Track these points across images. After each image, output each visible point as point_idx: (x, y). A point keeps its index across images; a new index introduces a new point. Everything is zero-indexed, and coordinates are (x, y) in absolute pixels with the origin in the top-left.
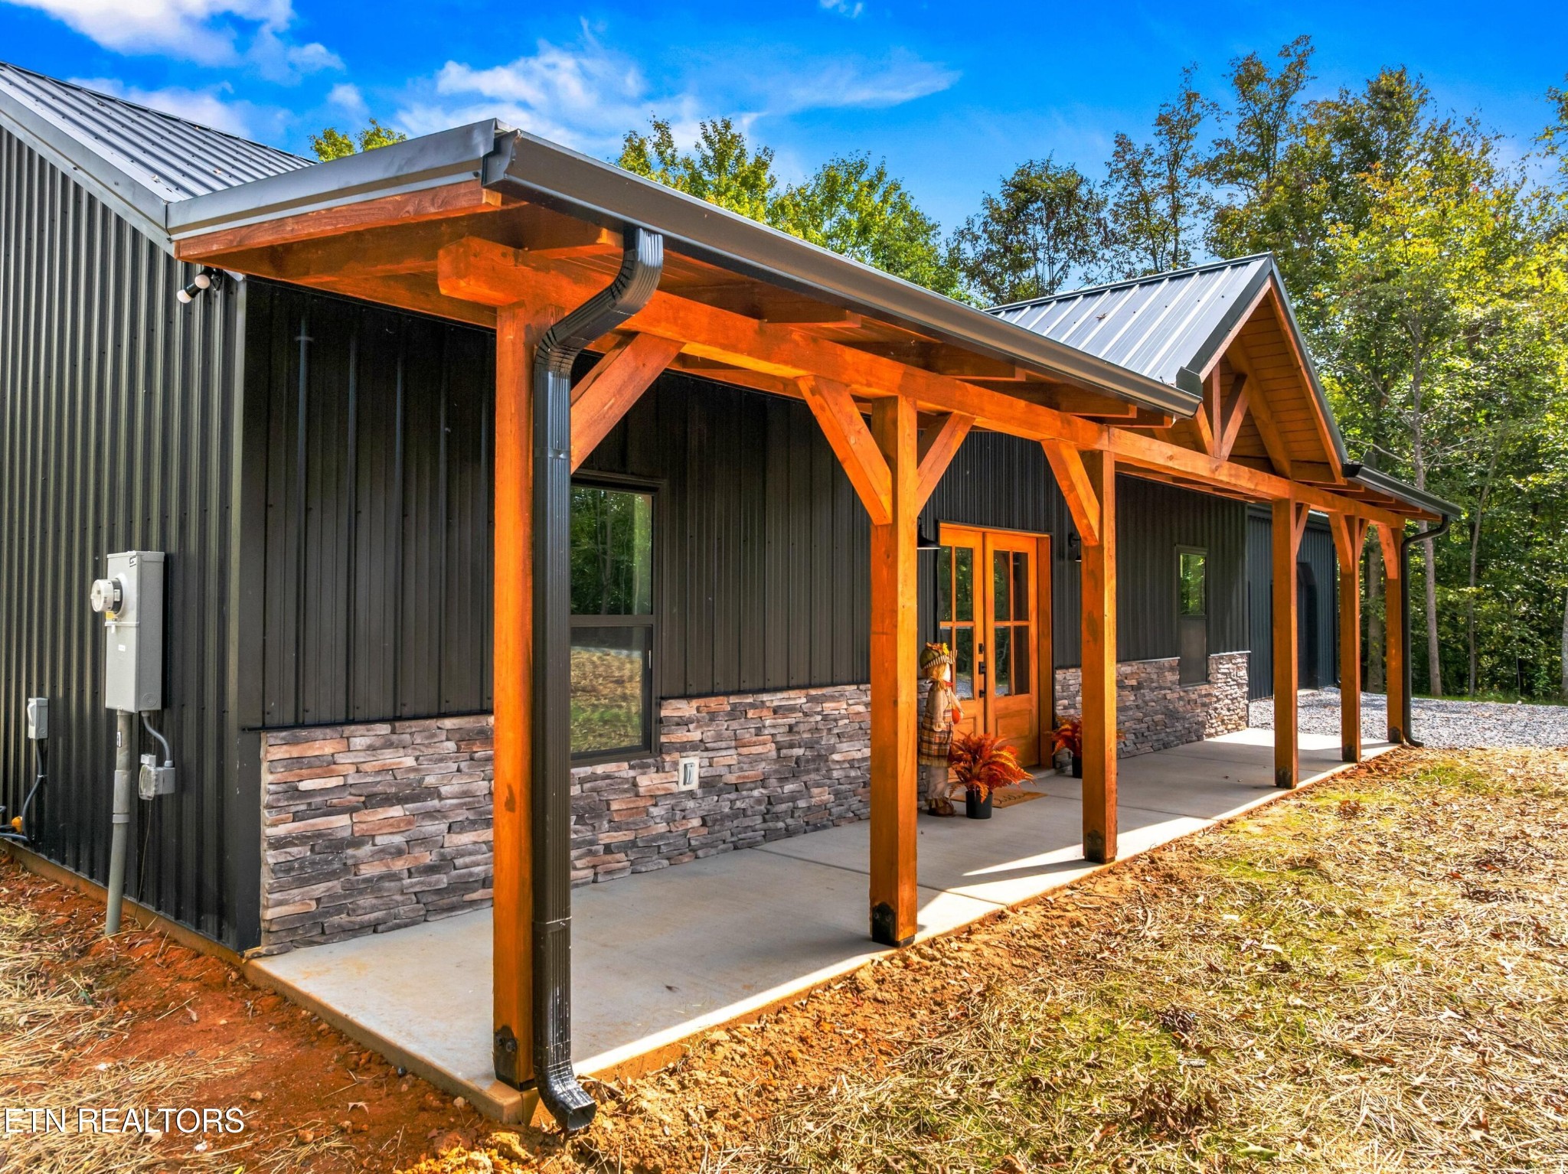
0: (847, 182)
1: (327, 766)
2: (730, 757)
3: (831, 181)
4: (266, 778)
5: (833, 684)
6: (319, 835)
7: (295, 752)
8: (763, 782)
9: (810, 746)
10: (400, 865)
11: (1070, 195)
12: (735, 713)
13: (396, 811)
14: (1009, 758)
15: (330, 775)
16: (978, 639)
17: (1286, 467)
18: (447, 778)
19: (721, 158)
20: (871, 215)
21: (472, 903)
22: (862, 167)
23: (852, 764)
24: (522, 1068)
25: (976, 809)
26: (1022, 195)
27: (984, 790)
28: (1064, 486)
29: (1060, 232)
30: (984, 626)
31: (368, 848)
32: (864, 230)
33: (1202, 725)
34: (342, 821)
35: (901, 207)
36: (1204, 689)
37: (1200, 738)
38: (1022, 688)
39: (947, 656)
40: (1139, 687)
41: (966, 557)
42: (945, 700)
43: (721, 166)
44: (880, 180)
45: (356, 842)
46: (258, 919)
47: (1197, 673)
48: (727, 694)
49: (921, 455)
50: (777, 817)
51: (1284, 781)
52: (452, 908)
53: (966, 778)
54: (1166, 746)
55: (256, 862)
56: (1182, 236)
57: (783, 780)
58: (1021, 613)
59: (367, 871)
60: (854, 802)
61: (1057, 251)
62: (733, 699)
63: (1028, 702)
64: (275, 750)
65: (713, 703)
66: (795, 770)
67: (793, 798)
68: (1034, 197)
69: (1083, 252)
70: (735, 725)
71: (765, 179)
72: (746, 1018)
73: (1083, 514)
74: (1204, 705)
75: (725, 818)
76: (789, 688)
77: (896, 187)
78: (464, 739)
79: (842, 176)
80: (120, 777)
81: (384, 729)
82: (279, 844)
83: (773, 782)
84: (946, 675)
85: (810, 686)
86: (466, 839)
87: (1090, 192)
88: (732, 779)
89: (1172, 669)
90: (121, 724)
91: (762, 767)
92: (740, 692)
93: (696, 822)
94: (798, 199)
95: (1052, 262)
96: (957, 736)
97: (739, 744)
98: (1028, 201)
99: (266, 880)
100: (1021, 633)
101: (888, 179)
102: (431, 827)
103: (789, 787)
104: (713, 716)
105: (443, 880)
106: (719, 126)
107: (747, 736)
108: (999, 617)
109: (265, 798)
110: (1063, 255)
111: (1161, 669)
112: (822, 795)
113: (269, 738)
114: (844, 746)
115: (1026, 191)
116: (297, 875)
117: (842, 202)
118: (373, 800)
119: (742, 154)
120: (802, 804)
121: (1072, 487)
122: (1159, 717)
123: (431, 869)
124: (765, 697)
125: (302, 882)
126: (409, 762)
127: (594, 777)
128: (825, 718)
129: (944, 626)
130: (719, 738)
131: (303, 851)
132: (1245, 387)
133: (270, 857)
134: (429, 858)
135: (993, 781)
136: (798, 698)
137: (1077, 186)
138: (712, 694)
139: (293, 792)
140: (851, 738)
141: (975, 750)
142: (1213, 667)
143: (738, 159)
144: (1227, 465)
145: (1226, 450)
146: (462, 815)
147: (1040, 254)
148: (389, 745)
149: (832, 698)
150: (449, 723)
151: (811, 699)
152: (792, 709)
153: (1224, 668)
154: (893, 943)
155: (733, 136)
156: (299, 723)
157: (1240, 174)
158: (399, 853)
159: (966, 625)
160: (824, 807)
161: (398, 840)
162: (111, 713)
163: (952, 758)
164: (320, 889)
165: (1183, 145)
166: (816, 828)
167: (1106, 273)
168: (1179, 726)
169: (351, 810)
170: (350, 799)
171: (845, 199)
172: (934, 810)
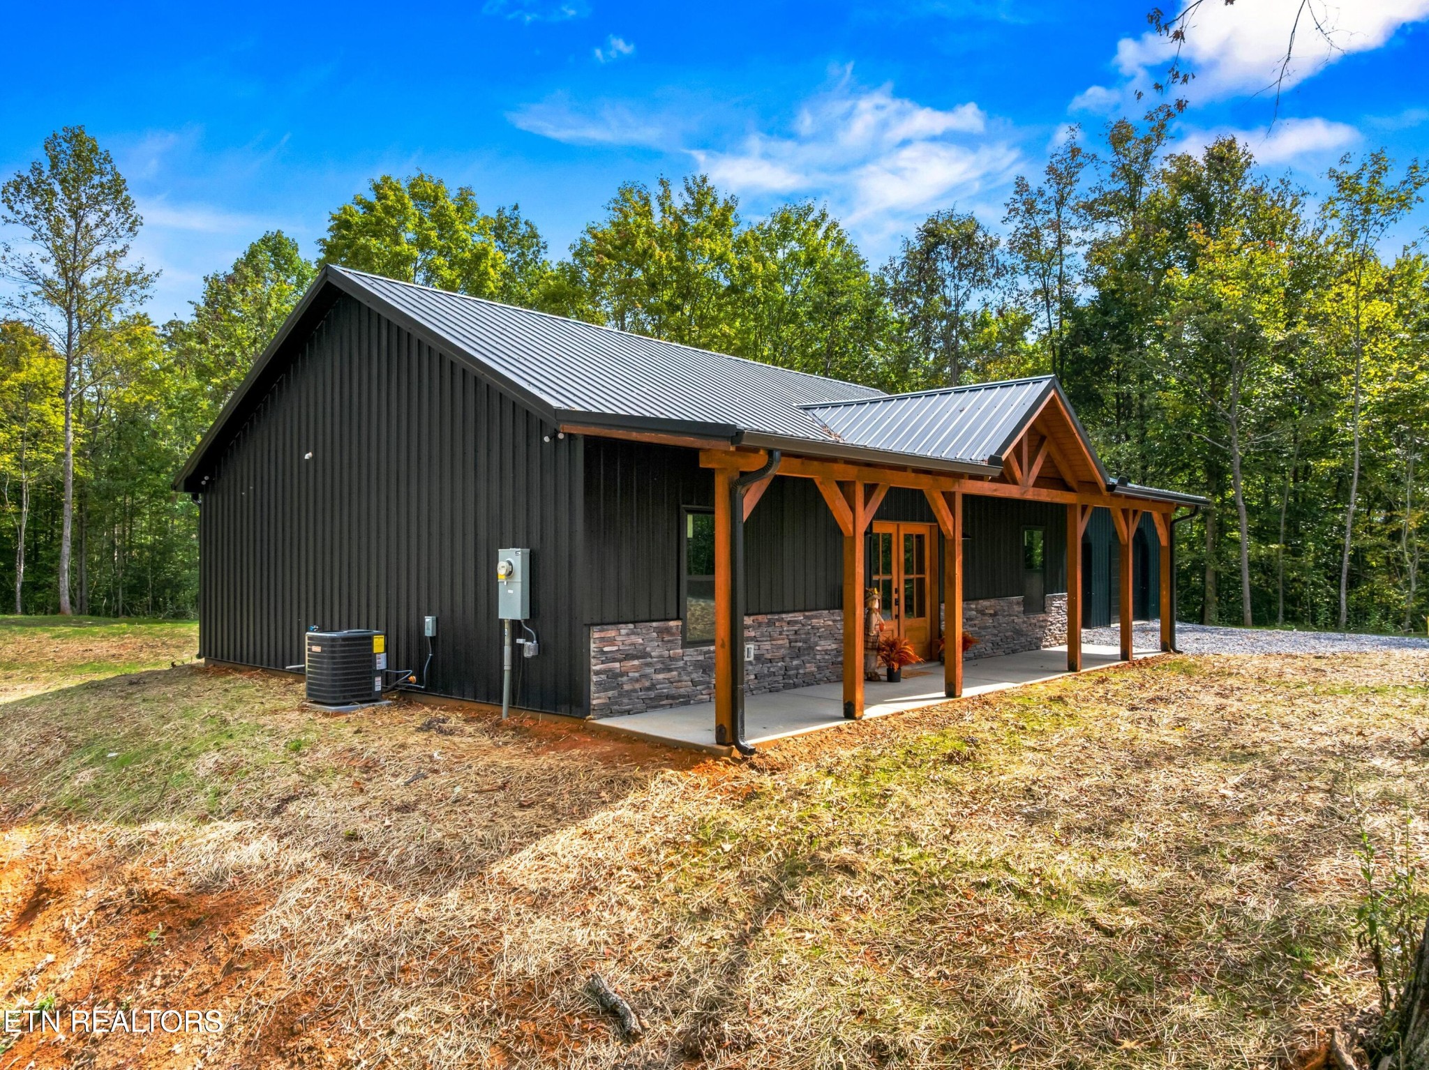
0: (797, 223)
1: (611, 641)
2: (767, 646)
3: (784, 221)
4: (592, 646)
5: (816, 609)
6: (610, 670)
7: (602, 635)
8: (783, 659)
9: (805, 642)
10: (637, 686)
11: (969, 238)
12: (771, 623)
13: (636, 662)
14: (910, 650)
15: (614, 645)
16: (894, 586)
17: (1074, 484)
18: (654, 648)
19: (699, 204)
20: (816, 250)
21: (663, 706)
22: (810, 210)
23: (826, 652)
24: (728, 738)
25: (892, 677)
26: (932, 240)
27: (896, 666)
28: (935, 510)
29: (962, 266)
30: (898, 578)
31: (625, 678)
32: (811, 262)
33: (1040, 640)
34: (617, 665)
35: (840, 242)
36: (1041, 617)
37: (1038, 648)
38: (921, 614)
39: (877, 594)
40: (995, 614)
41: (888, 539)
42: (876, 618)
43: (698, 212)
44: (823, 219)
45: (622, 674)
46: (589, 704)
47: (1037, 606)
48: (766, 614)
49: (866, 504)
50: (790, 677)
51: (1072, 667)
52: (655, 707)
53: (887, 660)
54: (1014, 651)
55: (589, 680)
56: (1066, 262)
57: (792, 658)
58: (921, 570)
59: (626, 687)
60: (827, 672)
61: (960, 280)
62: (769, 617)
63: (924, 623)
64: (596, 634)
65: (760, 618)
66: (798, 654)
67: (797, 668)
68: (941, 241)
69: (981, 280)
70: (770, 629)
71: (731, 220)
72: (799, 736)
73: (945, 523)
74: (1041, 627)
75: (765, 676)
76: (794, 611)
77: (835, 225)
78: (660, 631)
79: (793, 218)
80: (507, 650)
81: (631, 626)
82: (598, 673)
83: (787, 659)
84: (876, 605)
85: (805, 610)
86: (661, 676)
87: (985, 235)
88: (768, 656)
89: (1018, 603)
90: (506, 626)
91: (783, 652)
92: (772, 613)
93: (752, 677)
94: (758, 233)
95: (957, 287)
96: (882, 639)
97: (772, 639)
98: (937, 244)
99: (593, 688)
100: (921, 582)
101: (829, 219)
102: (650, 670)
103: (795, 662)
104: (760, 624)
105: (652, 694)
106: (698, 180)
107: (776, 635)
108: (907, 572)
109: (592, 654)
110: (965, 282)
111: (1011, 603)
112: (811, 668)
113: (596, 628)
114: (822, 643)
115: (935, 236)
116: (603, 687)
117: (793, 238)
118: (629, 657)
119: (715, 201)
120: (801, 671)
121: (939, 511)
122: (1009, 634)
123: (648, 689)
124: (784, 616)
125: (606, 690)
126: (640, 641)
127: (709, 652)
128: (813, 628)
129: (875, 578)
130: (762, 636)
131: (604, 677)
132: (1045, 443)
133: (594, 678)
134: (647, 684)
135: (903, 662)
136: (800, 617)
137: (975, 232)
138: (759, 613)
139: (602, 652)
140: (826, 639)
141: (892, 645)
142: (1048, 602)
143: (712, 205)
144: (1031, 489)
145: (1031, 481)
146: (659, 666)
147: (948, 283)
148: (633, 633)
149: (816, 617)
150: (654, 624)
151: (806, 617)
152: (796, 622)
153: (1057, 603)
154: (854, 718)
155: (709, 189)
156: (603, 624)
157: (1110, 214)
158: (637, 680)
159: (887, 577)
160: (812, 674)
161: (637, 675)
162: (502, 621)
163: (879, 649)
164: (610, 693)
165: (1067, 190)
166: (808, 685)
167: (999, 298)
168: (1023, 639)
169: (620, 661)
170: (619, 656)
171: (796, 235)
172: (871, 678)
